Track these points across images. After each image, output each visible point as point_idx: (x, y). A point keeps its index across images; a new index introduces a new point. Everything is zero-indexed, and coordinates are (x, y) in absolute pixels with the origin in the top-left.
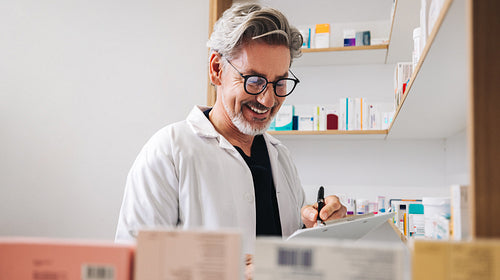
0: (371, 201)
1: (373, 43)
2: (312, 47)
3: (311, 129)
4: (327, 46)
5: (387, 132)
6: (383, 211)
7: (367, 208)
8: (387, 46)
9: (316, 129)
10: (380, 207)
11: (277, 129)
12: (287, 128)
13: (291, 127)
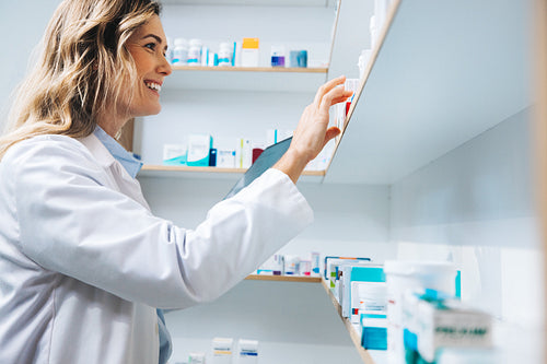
0: (303, 259)
1: (310, 64)
2: (237, 65)
3: (232, 167)
4: (255, 65)
5: (324, 173)
6: (317, 270)
7: (298, 267)
8: (327, 71)
9: (238, 166)
10: (314, 266)
11: (190, 164)
12: (201, 163)
13: (207, 161)
